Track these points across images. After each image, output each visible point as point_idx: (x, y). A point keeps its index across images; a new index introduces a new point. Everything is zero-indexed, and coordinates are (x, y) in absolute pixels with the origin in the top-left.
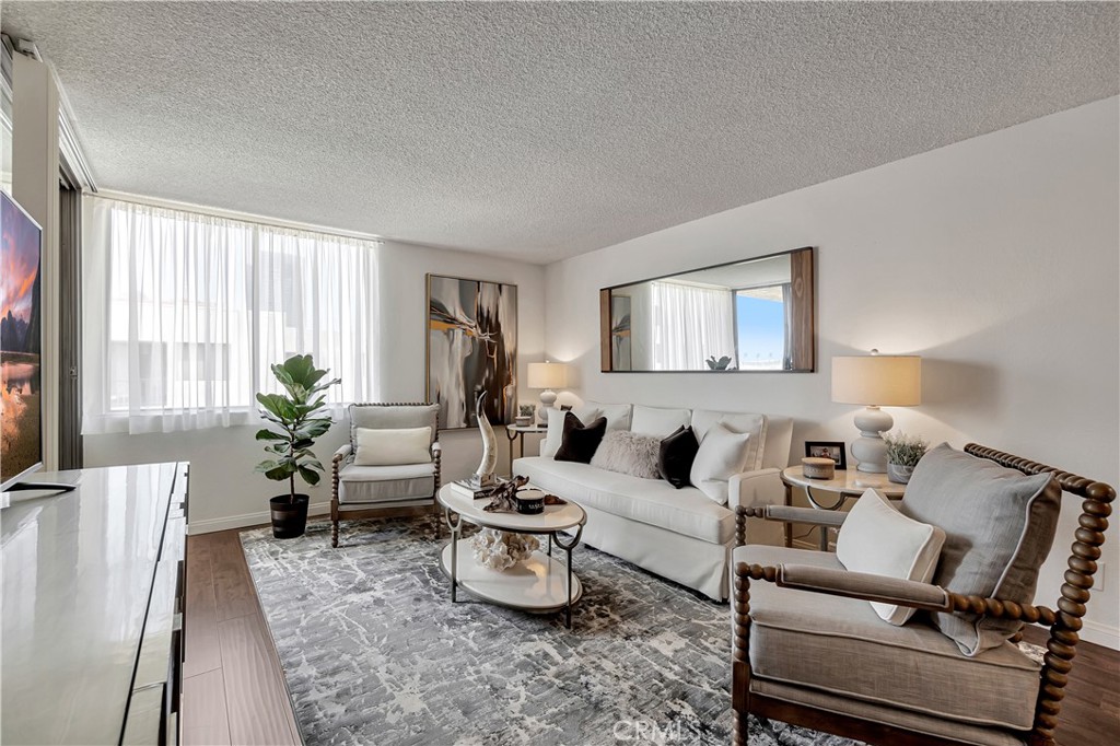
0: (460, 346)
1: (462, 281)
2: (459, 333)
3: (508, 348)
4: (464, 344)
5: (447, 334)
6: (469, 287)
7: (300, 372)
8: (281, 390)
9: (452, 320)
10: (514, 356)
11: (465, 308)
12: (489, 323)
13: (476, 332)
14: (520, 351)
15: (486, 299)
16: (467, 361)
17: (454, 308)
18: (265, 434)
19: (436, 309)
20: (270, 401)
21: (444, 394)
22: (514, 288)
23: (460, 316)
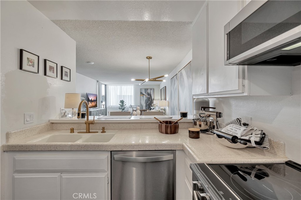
0: (145, 98)
1: (145, 89)
2: (145, 96)
3: (153, 98)
4: (145, 97)
5: (143, 96)
6: (146, 90)
7: (122, 102)
8: (121, 104)
9: (144, 94)
10: (154, 99)
11: (145, 93)
12: (149, 94)
13: (147, 96)
14: (155, 98)
15: (149, 91)
16: (146, 100)
17: (144, 93)
18: (120, 108)
19: (141, 93)
20: (120, 104)
21: (142, 105)
22: (154, 89)
23: (145, 94)
